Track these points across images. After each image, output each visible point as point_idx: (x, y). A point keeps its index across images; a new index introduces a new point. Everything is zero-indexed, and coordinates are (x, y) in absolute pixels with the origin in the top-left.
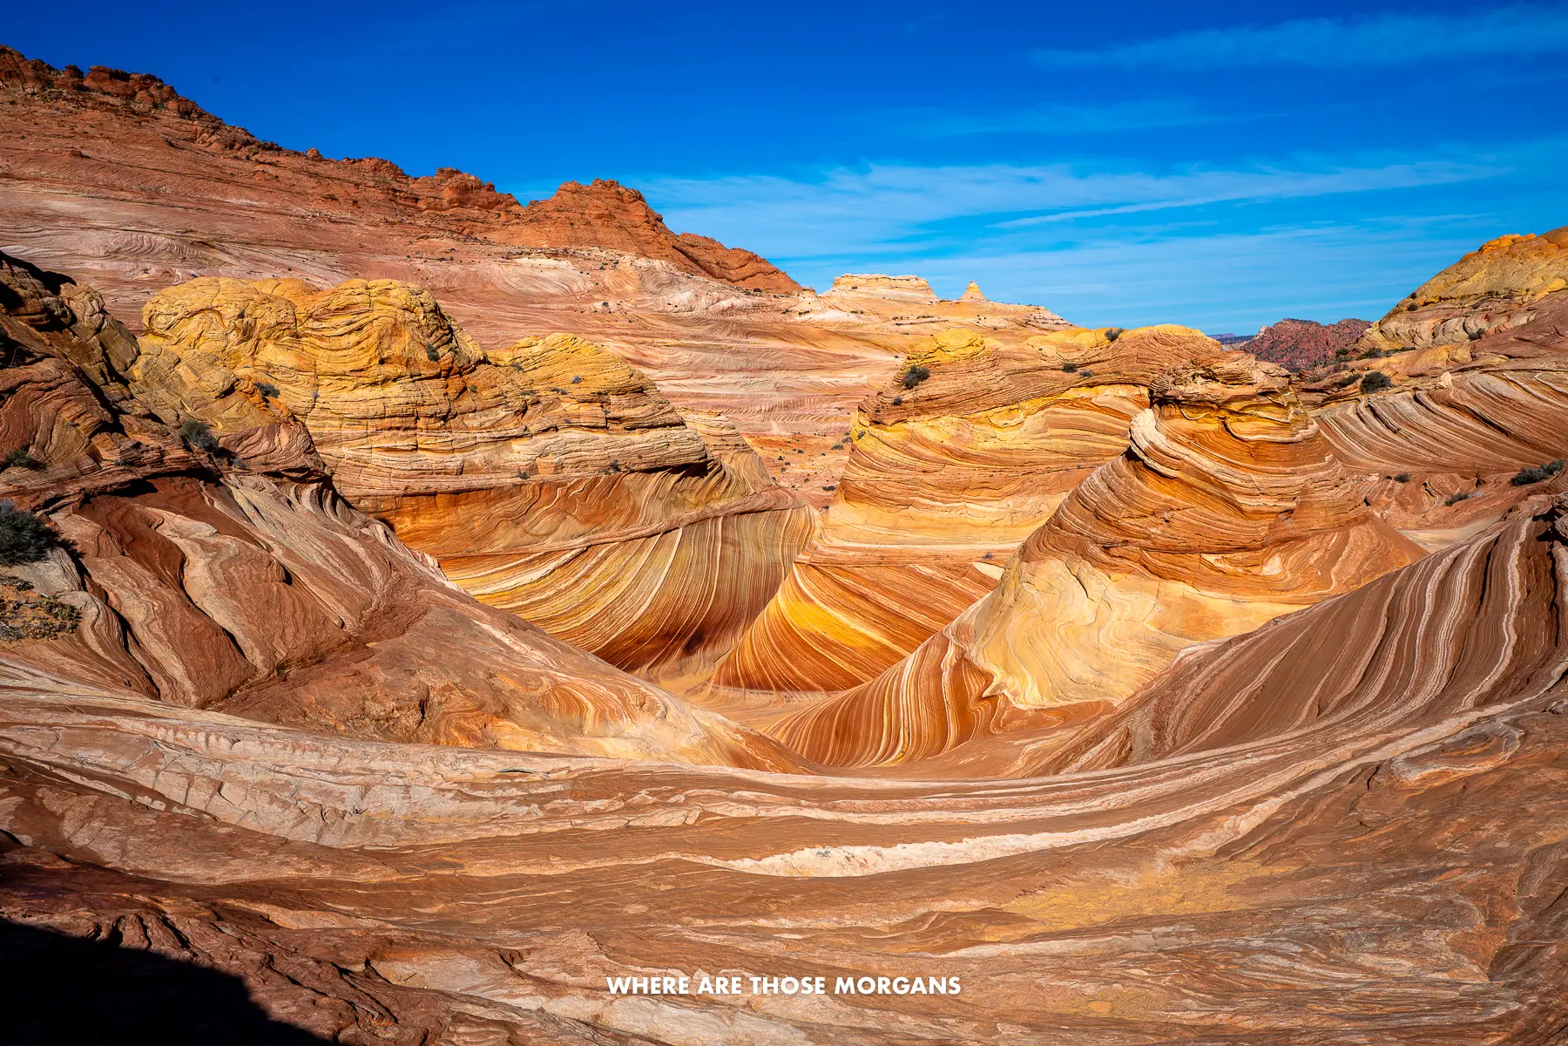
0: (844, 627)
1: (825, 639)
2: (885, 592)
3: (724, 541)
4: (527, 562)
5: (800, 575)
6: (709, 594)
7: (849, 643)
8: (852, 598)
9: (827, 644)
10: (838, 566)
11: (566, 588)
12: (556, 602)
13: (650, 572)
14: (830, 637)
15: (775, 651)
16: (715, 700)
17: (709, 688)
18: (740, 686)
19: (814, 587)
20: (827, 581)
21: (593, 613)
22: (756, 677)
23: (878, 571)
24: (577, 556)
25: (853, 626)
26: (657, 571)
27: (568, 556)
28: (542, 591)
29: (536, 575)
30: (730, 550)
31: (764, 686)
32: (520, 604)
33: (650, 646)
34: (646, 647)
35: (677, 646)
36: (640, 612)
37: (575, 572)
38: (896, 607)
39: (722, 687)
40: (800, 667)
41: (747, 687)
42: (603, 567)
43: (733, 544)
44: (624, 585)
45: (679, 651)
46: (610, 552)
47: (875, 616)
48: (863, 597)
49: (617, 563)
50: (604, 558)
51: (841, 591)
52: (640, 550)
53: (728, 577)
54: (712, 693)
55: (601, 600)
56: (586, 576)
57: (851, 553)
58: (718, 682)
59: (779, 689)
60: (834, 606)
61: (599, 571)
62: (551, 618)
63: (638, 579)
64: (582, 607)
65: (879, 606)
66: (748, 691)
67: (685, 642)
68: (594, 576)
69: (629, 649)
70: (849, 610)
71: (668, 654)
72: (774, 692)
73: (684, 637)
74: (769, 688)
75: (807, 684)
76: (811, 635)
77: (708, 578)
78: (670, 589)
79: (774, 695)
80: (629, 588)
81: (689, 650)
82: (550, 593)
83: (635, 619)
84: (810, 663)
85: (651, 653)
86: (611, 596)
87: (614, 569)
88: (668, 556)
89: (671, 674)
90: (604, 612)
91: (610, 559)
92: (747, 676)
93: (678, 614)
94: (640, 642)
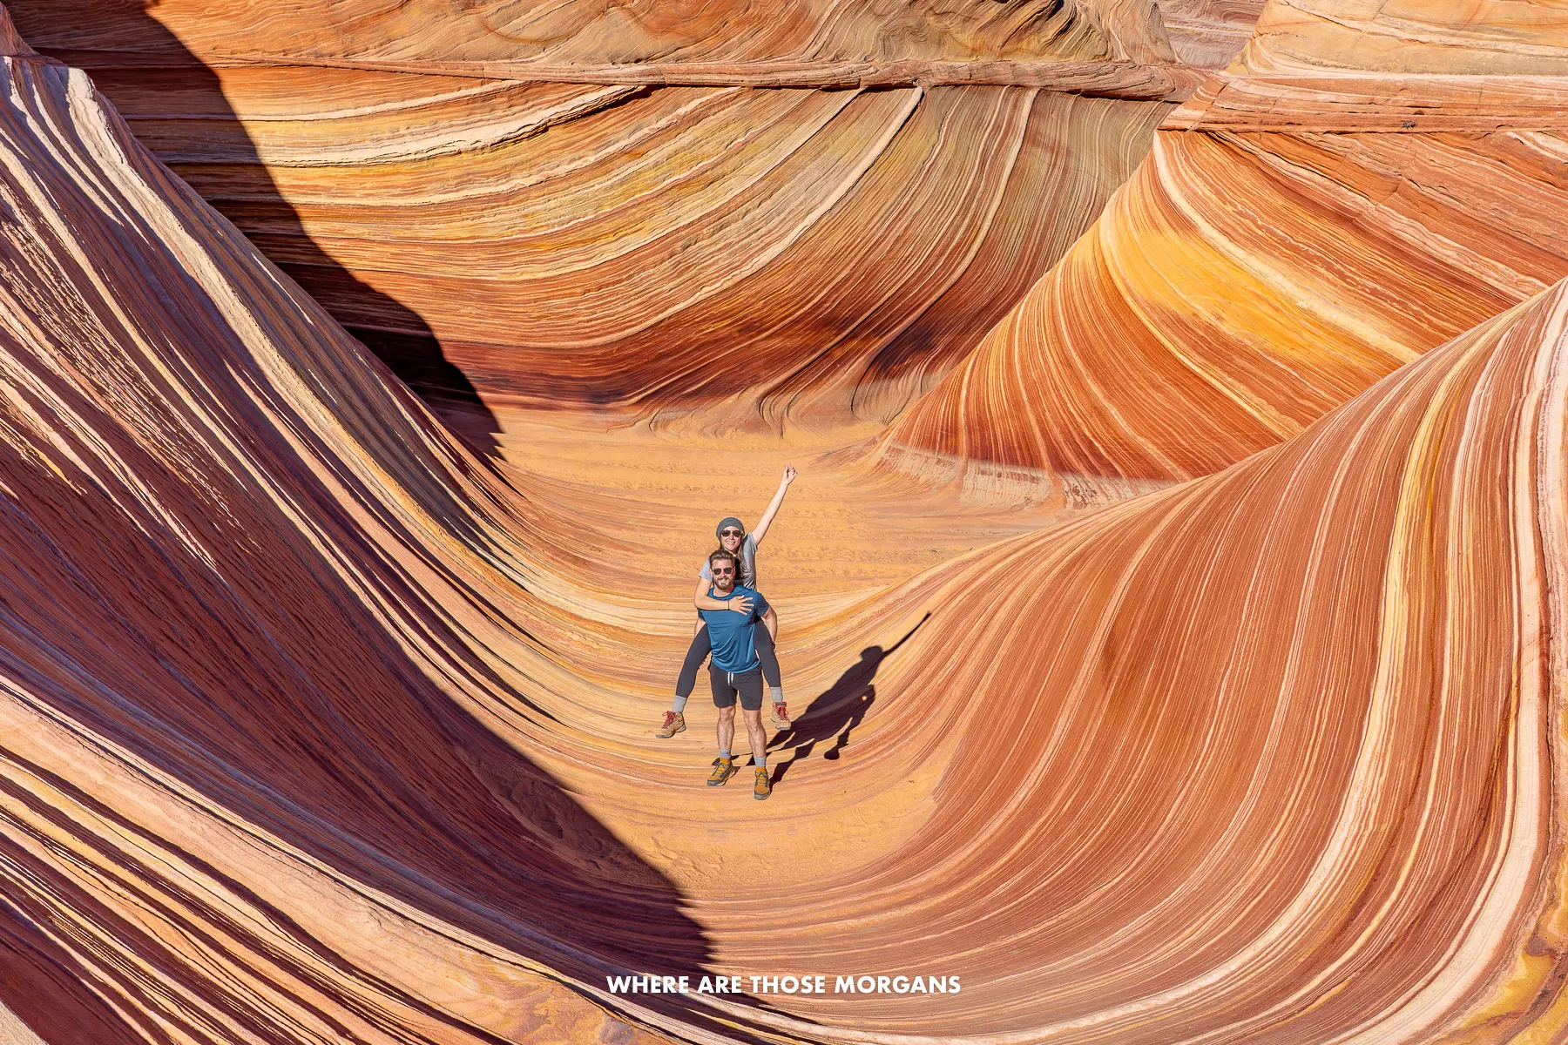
0: (1281, 305)
1: (1216, 334)
2: (1423, 208)
3: (1030, 138)
4: (473, 99)
5: (1171, 163)
6: (964, 244)
7: (1285, 349)
8: (1313, 223)
9: (1217, 348)
10: (1282, 129)
11: (569, 175)
12: (537, 206)
13: (812, 170)
14: (1228, 329)
15: (1068, 363)
16: (883, 483)
17: (880, 452)
18: (955, 451)
19: (1202, 189)
20: (1244, 176)
21: (633, 242)
22: (1004, 428)
23: (1404, 147)
24: (618, 103)
25: (1305, 300)
26: (833, 171)
27: (591, 98)
28: (505, 173)
29: (489, 133)
30: (1040, 162)
31: (1020, 455)
32: (437, 199)
33: (777, 343)
34: (765, 344)
35: (856, 352)
36: (764, 259)
37: (602, 141)
38: (1447, 250)
39: (909, 450)
40: (1132, 409)
41: (973, 455)
42: (686, 138)
43: (1054, 149)
44: (735, 186)
45: (858, 364)
46: (709, 108)
47: (1376, 275)
48: (1344, 217)
49: (724, 135)
50: (695, 118)
51: (1279, 201)
52: (796, 115)
53: (1026, 215)
54: (881, 464)
55: (660, 218)
56: (631, 153)
57: (1323, 96)
58: (904, 438)
59: (1061, 466)
60: (1253, 242)
61: (670, 147)
62: (516, 244)
63: (774, 179)
64: (606, 226)
65: (1396, 249)
66: (973, 467)
67: (879, 344)
68: (654, 156)
69: (716, 342)
70: (1297, 256)
71: (823, 366)
72: (1045, 475)
73: (880, 331)
74: (1033, 462)
75: (1139, 456)
76: (1177, 324)
77: (970, 206)
78: (862, 216)
79: (1044, 481)
80: (748, 196)
81: (886, 365)
82: (520, 181)
83: (747, 270)
84: (1166, 400)
85: (776, 360)
86: (692, 209)
87: (712, 150)
88: (870, 141)
89: (821, 417)
90: (664, 246)
91: (710, 122)
92: (980, 425)
93: (870, 276)
94: (750, 328)
